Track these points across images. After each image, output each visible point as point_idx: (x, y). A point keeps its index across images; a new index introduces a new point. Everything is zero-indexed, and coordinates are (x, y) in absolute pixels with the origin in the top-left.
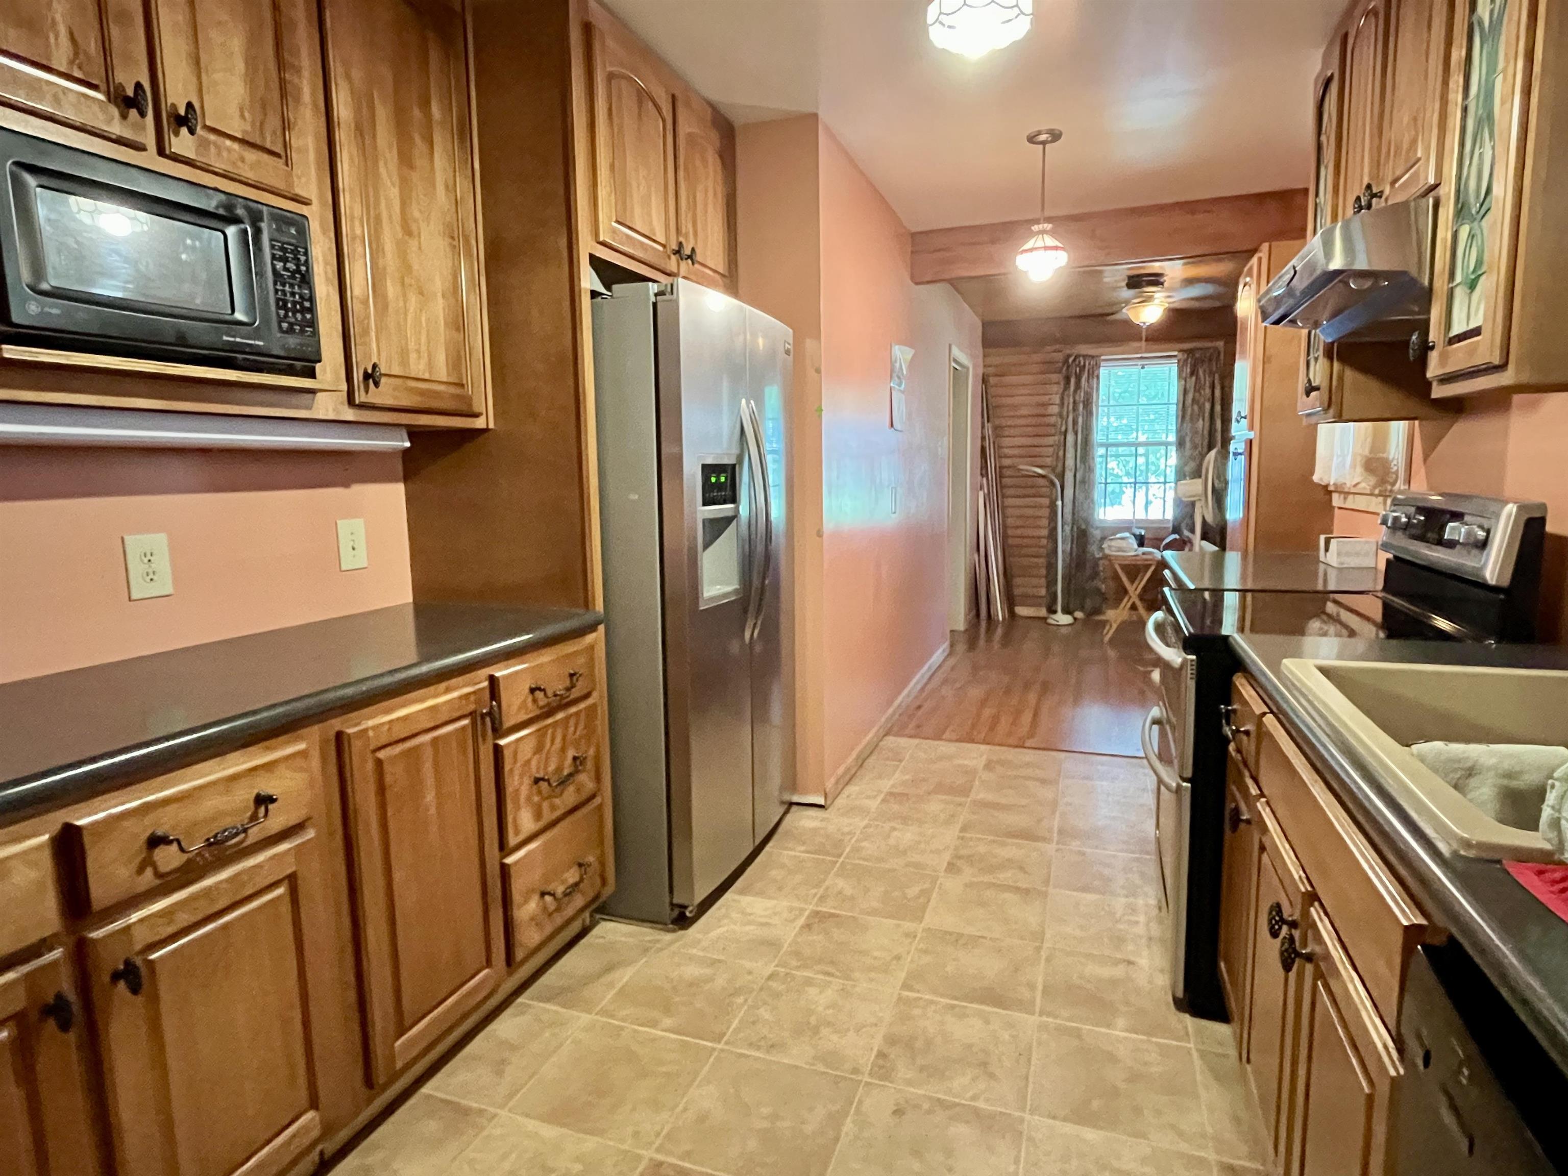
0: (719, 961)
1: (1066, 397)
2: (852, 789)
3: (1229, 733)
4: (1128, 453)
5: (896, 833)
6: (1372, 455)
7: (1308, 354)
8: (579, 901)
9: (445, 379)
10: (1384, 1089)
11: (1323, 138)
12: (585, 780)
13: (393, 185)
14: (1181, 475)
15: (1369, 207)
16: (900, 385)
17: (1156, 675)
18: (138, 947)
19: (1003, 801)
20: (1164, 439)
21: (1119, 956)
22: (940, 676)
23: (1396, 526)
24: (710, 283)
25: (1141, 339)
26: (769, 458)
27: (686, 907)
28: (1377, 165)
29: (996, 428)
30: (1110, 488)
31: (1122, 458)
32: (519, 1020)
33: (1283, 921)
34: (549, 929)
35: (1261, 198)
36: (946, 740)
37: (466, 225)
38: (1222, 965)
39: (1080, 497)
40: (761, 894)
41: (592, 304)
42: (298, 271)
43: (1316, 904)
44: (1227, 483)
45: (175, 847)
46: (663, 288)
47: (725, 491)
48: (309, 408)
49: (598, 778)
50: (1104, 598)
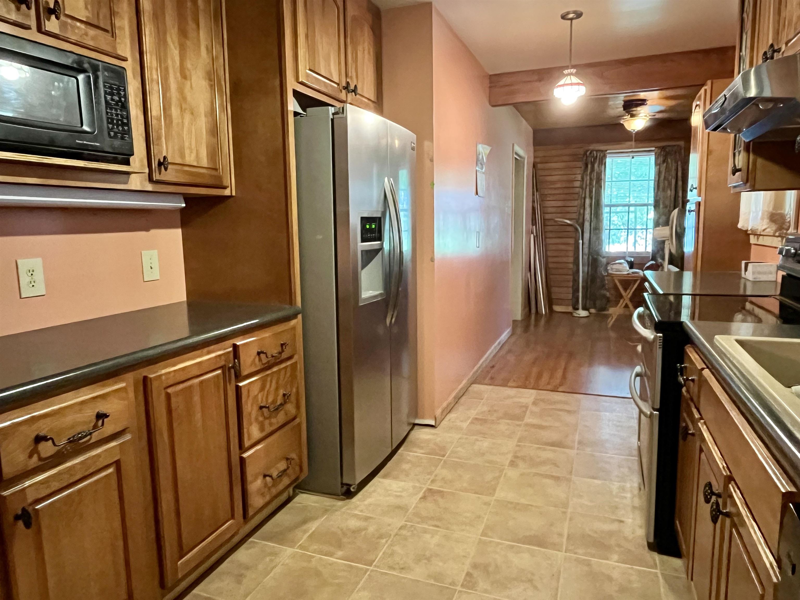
0: (371, 518)
1: (585, 176)
2: (452, 416)
3: (682, 381)
4: (624, 210)
5: (478, 443)
6: (774, 212)
7: (735, 149)
8: (286, 481)
9: (206, 166)
10: (770, 591)
11: (745, 15)
12: (290, 408)
13: (176, 49)
14: (657, 224)
15: (772, 58)
16: (482, 169)
17: (639, 348)
18: (30, 500)
19: (544, 424)
20: (646, 202)
21: (614, 517)
22: (506, 348)
23: (788, 255)
24: (366, 107)
25: (632, 140)
26: (402, 214)
27: (350, 485)
28: (777, 33)
29: (541, 195)
30: (612, 232)
31: (620, 214)
32: (252, 551)
33: (713, 493)
34: (268, 498)
35: (707, 52)
36: (510, 387)
37: (219, 71)
38: (677, 522)
39: (594, 239)
40: (396, 478)
41: (294, 119)
42: (120, 101)
43: (733, 482)
44: (684, 229)
45: (50, 442)
46: (337, 110)
47: (375, 234)
48: (126, 183)
49: (298, 407)
50: (608, 300)
